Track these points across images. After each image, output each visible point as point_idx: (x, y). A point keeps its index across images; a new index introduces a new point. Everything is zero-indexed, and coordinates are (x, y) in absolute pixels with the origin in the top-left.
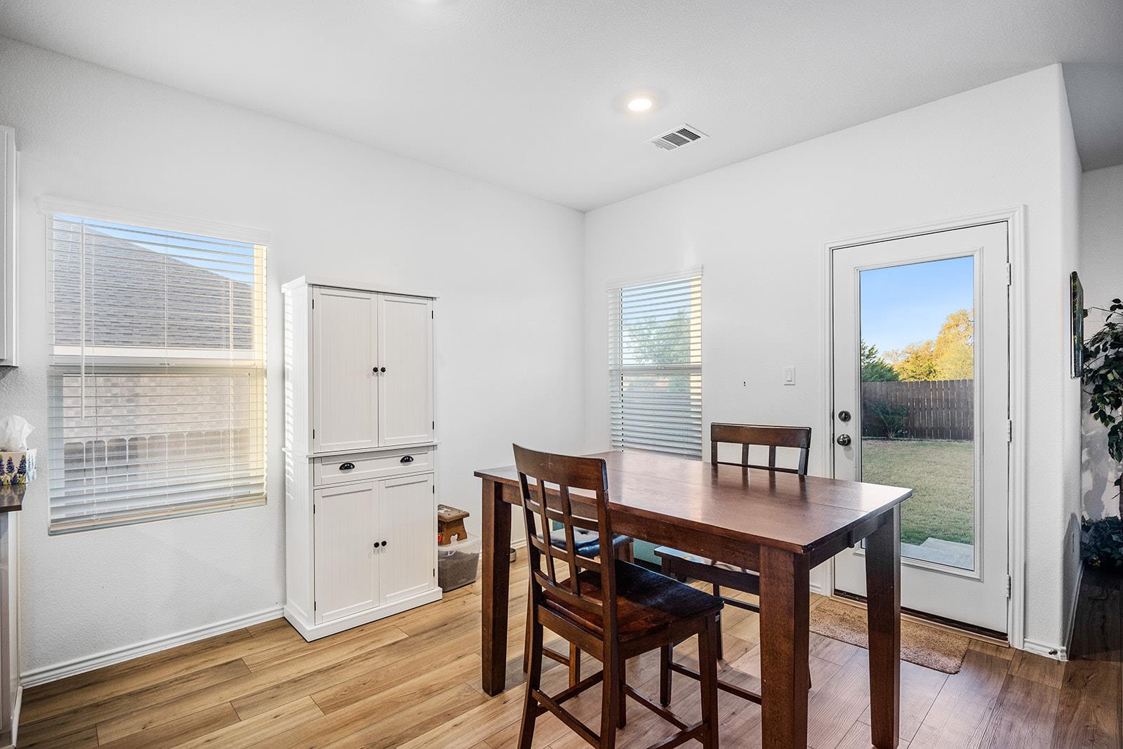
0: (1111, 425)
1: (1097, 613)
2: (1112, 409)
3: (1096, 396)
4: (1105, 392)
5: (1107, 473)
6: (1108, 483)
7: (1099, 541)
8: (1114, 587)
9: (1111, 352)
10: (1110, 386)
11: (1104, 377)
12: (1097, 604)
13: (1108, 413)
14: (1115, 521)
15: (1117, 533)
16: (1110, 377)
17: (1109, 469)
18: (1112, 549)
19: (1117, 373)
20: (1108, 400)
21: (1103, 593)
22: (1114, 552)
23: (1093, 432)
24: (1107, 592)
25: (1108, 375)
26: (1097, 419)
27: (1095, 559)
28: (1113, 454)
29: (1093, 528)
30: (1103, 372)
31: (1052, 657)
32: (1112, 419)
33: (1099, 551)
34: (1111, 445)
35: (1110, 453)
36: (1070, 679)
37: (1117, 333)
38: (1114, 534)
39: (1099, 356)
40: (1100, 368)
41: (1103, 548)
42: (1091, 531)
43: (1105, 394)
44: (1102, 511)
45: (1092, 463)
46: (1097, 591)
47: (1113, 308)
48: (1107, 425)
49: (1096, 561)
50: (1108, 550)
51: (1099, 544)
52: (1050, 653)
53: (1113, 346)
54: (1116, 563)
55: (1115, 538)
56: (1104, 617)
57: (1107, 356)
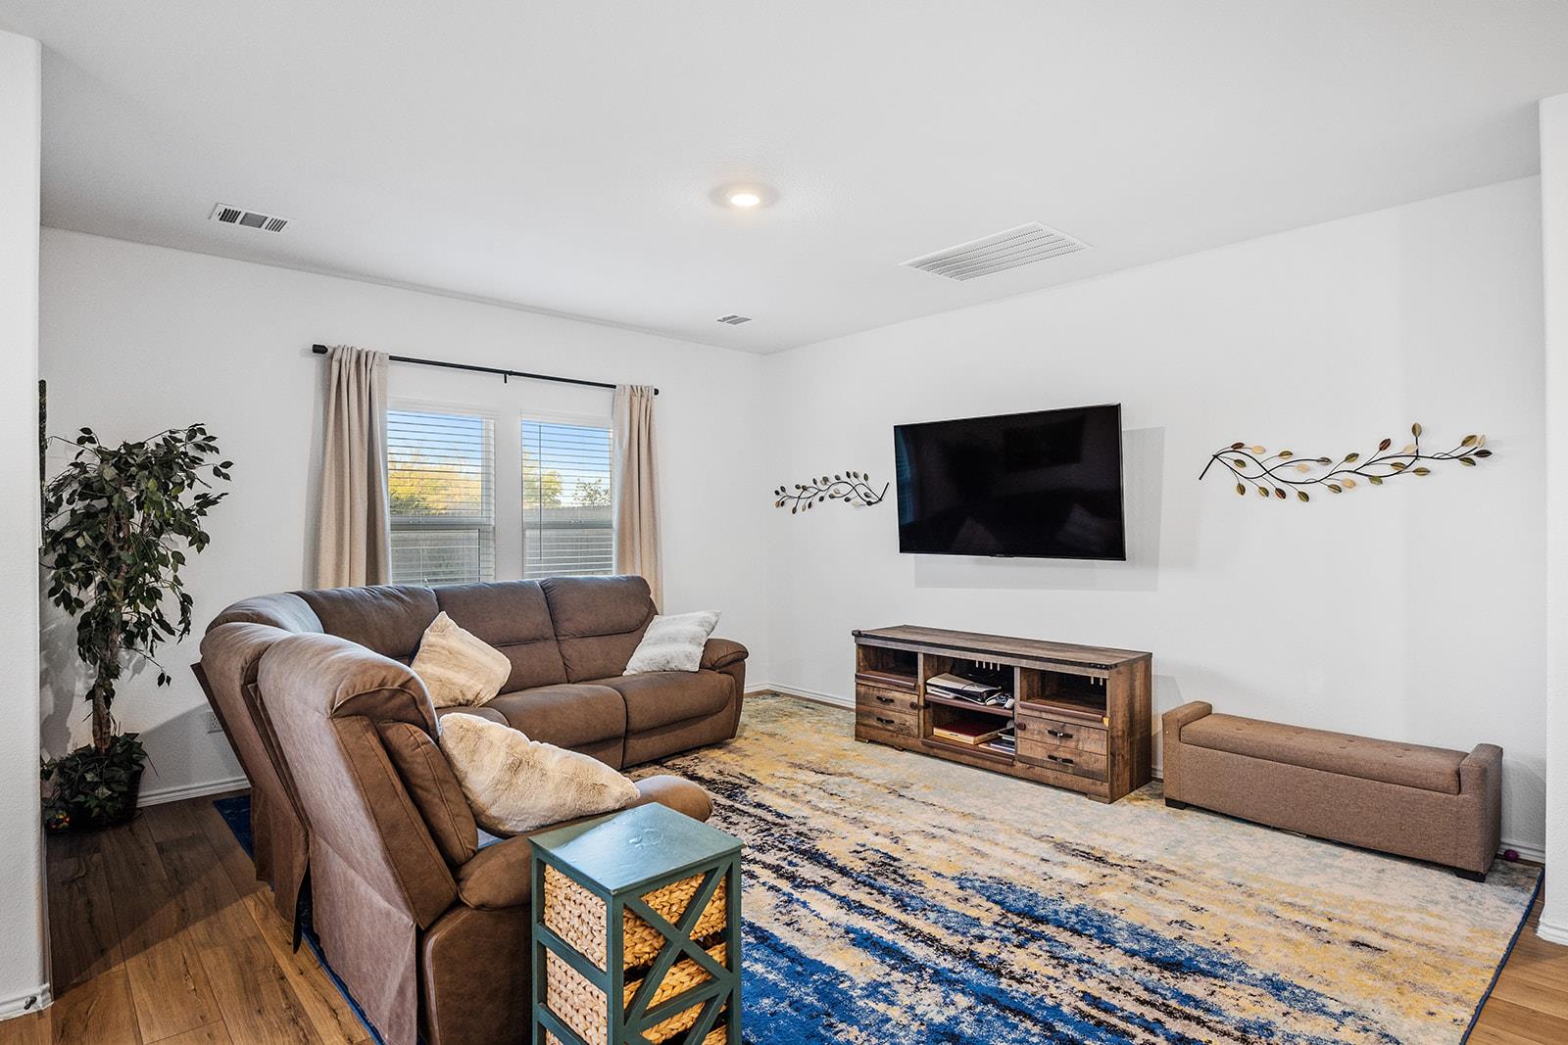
0: (79, 614)
1: (78, 902)
2: (80, 589)
3: (61, 571)
4: (72, 564)
5: (74, 684)
6: (75, 699)
7: (68, 788)
8: (92, 851)
9: (79, 505)
10: (79, 556)
11: (71, 543)
12: (76, 888)
13: (74, 595)
14: (87, 753)
15: (91, 770)
16: (80, 542)
17: (77, 678)
18: (86, 795)
19: (90, 537)
20: (74, 576)
21: (80, 867)
22: (89, 798)
23: (53, 626)
24: (85, 860)
25: (78, 540)
26: (58, 606)
27: (61, 817)
28: (85, 656)
29: (56, 770)
30: (69, 535)
31: (32, 1010)
32: (80, 604)
33: (66, 802)
34: (81, 643)
35: (80, 654)
36: (63, 1031)
37: (89, 478)
38: (87, 772)
39: (61, 510)
40: (66, 529)
41: (73, 798)
42: (53, 776)
43: (73, 567)
44: (68, 742)
45: (52, 673)
46: (70, 865)
47: (81, 441)
48: (72, 613)
49: (63, 820)
50: (81, 798)
51: (67, 792)
52: (27, 1008)
53: (82, 497)
54: (92, 812)
55: (89, 777)
56: (89, 903)
57: (73, 511)
